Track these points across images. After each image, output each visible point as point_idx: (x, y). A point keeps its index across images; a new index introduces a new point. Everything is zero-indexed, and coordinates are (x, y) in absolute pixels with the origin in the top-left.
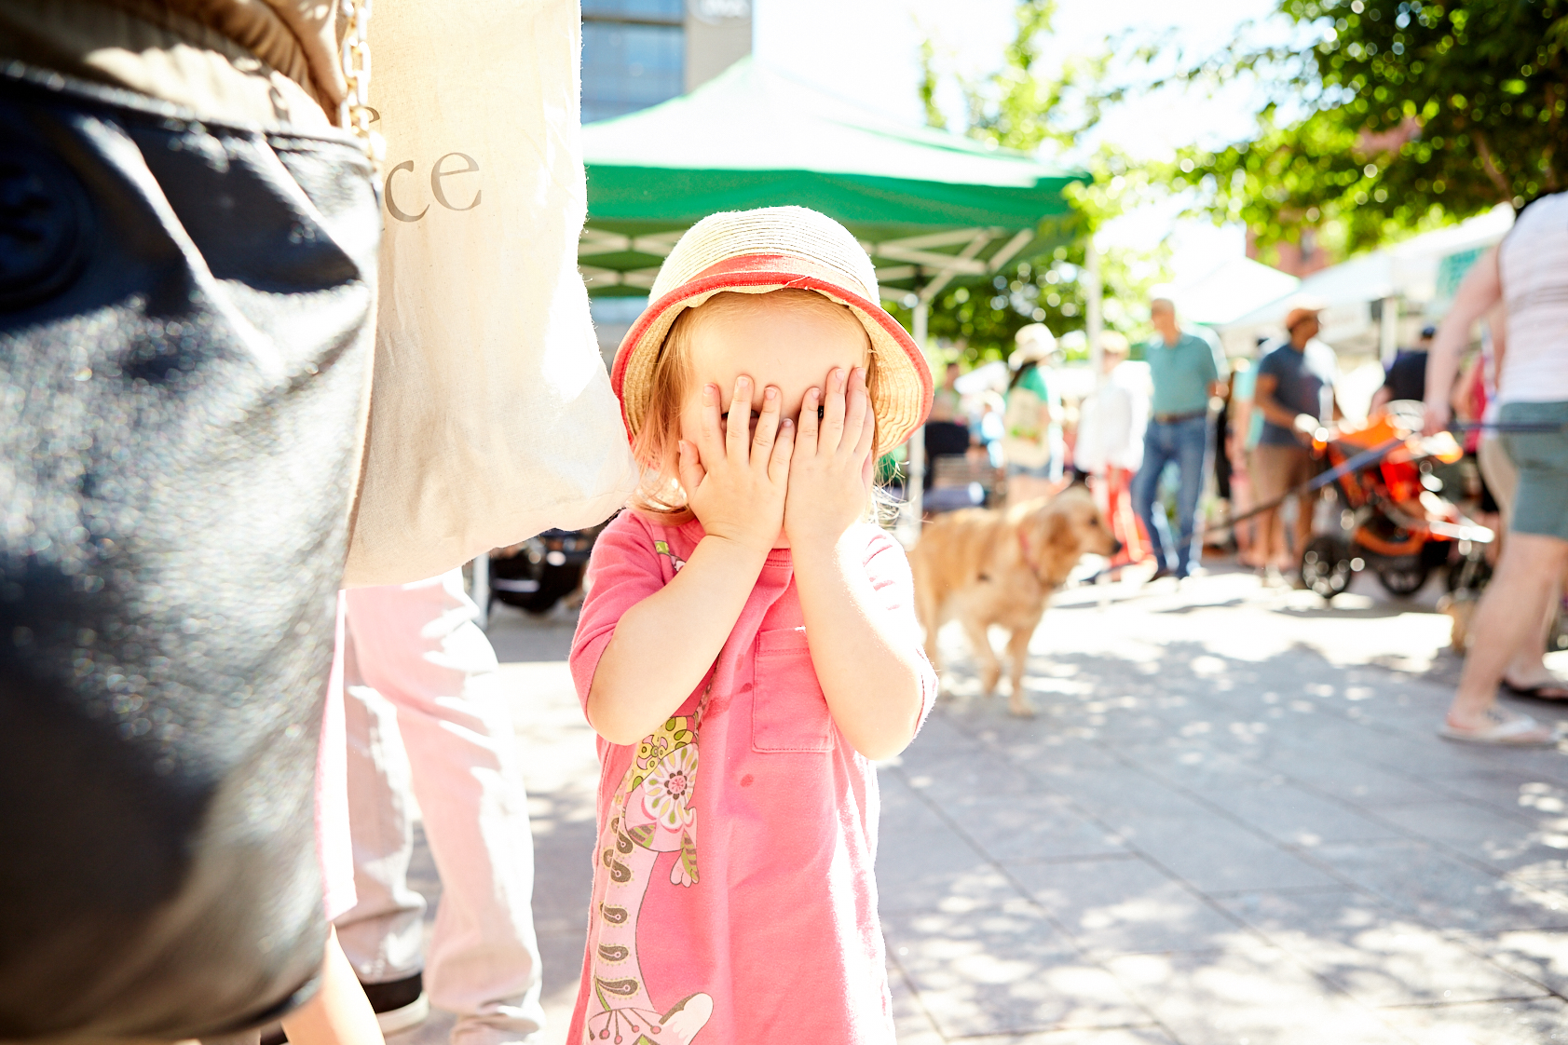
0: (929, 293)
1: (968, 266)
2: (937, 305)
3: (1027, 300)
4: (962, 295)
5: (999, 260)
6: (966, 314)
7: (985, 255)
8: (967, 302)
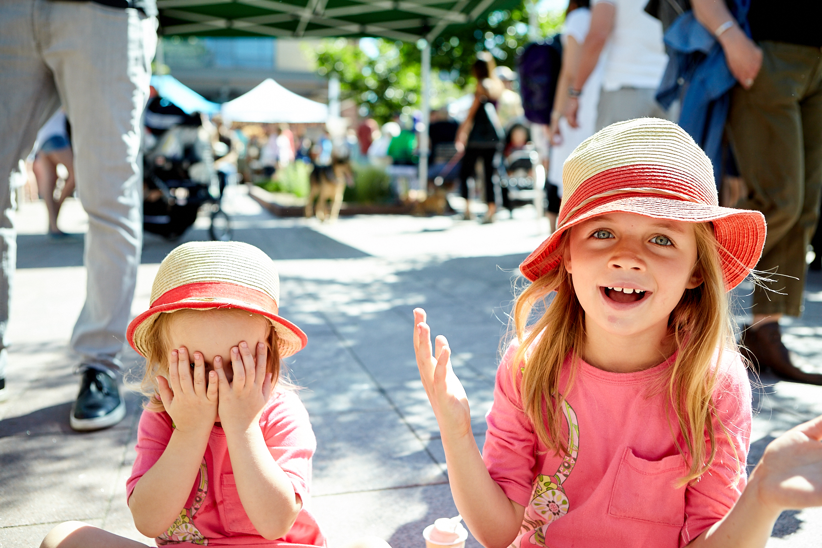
0: (432, 36)
1: (456, 17)
2: (436, 46)
3: (497, 45)
4: (454, 42)
5: (476, 13)
6: (457, 53)
7: (466, 11)
8: (457, 47)
